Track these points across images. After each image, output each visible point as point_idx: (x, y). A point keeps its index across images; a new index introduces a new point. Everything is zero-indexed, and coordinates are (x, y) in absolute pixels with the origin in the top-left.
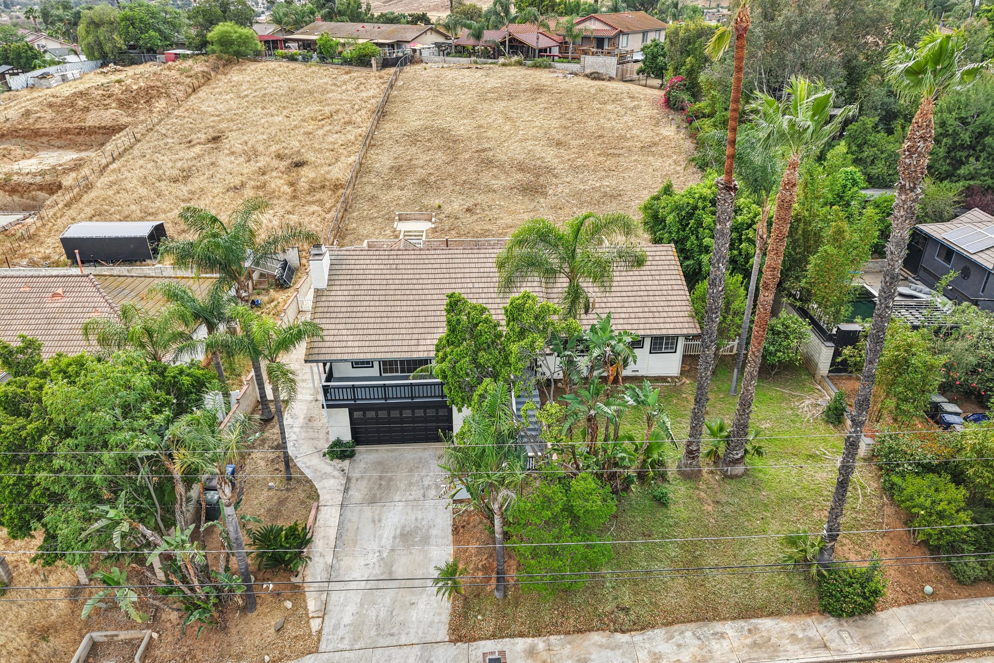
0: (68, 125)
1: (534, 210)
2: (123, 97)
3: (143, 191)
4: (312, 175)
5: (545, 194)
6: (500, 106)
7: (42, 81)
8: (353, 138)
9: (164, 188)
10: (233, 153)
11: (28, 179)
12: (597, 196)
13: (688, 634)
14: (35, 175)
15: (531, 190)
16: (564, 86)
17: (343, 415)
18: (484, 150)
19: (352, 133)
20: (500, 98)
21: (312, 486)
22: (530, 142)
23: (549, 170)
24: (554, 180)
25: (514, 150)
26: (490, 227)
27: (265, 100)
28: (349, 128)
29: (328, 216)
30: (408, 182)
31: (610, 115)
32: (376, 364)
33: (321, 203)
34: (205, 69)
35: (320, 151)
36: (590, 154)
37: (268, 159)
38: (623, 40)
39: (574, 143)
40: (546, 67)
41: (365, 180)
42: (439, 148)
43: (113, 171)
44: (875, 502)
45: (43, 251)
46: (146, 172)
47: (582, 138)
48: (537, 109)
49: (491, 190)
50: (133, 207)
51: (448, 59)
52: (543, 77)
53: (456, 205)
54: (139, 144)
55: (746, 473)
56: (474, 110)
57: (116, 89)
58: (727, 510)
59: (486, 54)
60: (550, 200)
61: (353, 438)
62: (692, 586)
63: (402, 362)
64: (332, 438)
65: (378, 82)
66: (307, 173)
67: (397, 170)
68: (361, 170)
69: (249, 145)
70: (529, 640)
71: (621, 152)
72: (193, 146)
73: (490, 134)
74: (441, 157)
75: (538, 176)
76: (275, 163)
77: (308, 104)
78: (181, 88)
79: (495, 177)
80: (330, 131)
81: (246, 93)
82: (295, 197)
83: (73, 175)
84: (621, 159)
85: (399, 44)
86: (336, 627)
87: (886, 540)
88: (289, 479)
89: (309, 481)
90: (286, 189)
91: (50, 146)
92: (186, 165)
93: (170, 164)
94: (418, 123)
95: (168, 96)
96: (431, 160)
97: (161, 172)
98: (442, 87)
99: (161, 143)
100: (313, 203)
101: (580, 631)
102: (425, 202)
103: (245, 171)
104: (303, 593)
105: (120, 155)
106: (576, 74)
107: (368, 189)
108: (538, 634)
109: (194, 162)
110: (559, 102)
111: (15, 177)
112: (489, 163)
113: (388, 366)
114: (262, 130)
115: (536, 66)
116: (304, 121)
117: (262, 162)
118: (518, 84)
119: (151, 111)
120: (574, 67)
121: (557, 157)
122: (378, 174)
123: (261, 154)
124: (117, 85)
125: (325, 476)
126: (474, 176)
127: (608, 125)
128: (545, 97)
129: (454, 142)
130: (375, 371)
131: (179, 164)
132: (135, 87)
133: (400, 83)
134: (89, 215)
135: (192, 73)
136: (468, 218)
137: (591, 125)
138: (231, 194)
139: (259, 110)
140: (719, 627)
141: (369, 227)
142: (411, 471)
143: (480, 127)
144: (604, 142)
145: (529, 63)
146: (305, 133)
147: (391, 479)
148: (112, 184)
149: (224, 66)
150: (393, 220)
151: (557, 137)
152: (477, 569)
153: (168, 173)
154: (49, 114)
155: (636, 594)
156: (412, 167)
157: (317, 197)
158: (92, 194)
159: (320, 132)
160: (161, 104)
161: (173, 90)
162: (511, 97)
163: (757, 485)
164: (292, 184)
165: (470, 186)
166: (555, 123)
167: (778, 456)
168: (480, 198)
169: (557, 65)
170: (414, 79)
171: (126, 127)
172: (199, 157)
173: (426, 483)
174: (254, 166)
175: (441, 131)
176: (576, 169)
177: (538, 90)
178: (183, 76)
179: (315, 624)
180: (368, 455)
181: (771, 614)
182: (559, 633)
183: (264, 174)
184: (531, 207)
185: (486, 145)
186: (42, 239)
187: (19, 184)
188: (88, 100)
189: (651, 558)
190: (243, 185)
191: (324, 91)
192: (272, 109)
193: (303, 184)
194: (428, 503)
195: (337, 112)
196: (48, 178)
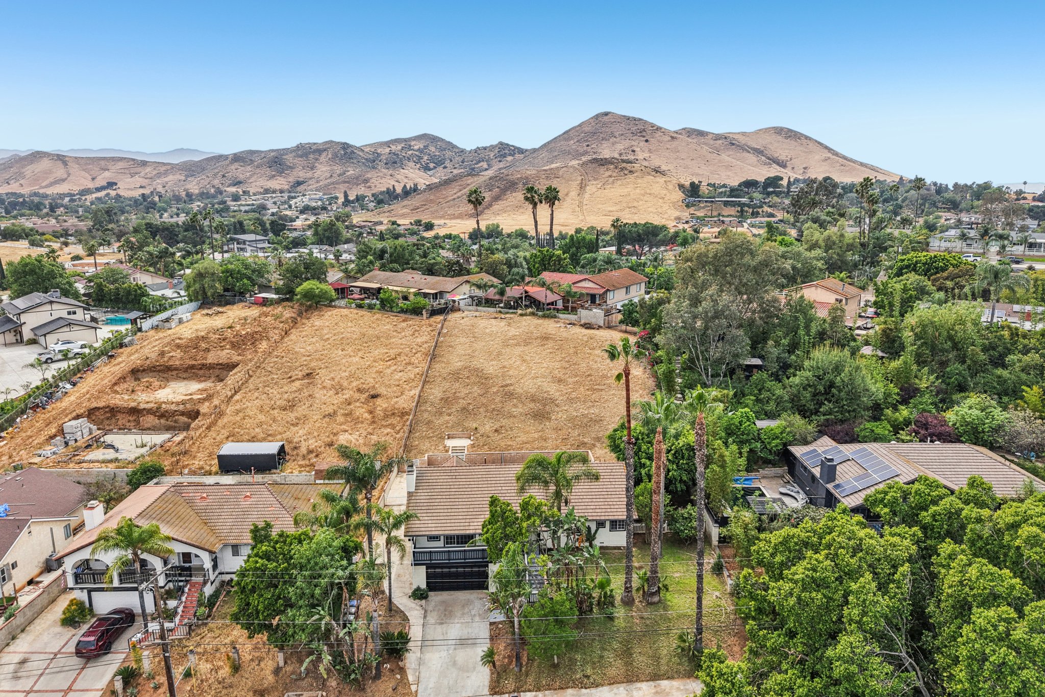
0: (194, 362)
1: (542, 430)
2: (234, 340)
3: (262, 417)
4: (385, 406)
5: (549, 419)
6: (518, 350)
7: (166, 324)
8: (412, 376)
9: (277, 415)
10: (324, 387)
11: (173, 407)
12: (585, 420)
13: (622, 689)
14: (178, 404)
15: (540, 416)
16: (565, 335)
17: (422, 570)
18: (507, 386)
19: (412, 372)
20: (518, 344)
21: (405, 615)
22: (540, 380)
23: (553, 401)
24: (557, 409)
25: (528, 386)
26: (511, 443)
27: (343, 343)
28: (409, 368)
29: (398, 436)
30: (454, 410)
31: (596, 359)
32: (442, 538)
33: (393, 426)
34: (293, 315)
35: (389, 386)
36: (582, 389)
37: (351, 392)
38: (610, 295)
39: (570, 380)
40: (552, 317)
41: (423, 408)
42: (474, 383)
43: (237, 401)
44: (732, 617)
45: (197, 463)
46: (261, 403)
47: (576, 376)
48: (544, 353)
49: (513, 416)
50: (257, 430)
51: (479, 308)
52: (549, 326)
53: (488, 427)
54: (252, 379)
55: (660, 601)
56: (499, 354)
57: (229, 334)
58: (648, 622)
59: (508, 306)
60: (553, 424)
61: (427, 586)
62: (626, 664)
63: (458, 536)
64: (415, 587)
65: (429, 329)
66: (381, 403)
67: (446, 400)
68: (420, 401)
69: (336, 380)
70: (534, 693)
71: (603, 387)
72: (293, 381)
73: (511, 373)
74: (476, 390)
75: (545, 405)
76: (357, 395)
77: (377, 347)
78: (277, 332)
79: (515, 406)
80: (395, 370)
81: (327, 336)
82: (374, 422)
83: (207, 404)
84: (603, 393)
85: (441, 294)
86: (426, 689)
87: (736, 638)
88: (390, 610)
89: (402, 612)
90: (366, 415)
91: (178, 378)
92: (291, 398)
93: (278, 396)
94: (459, 364)
95: (268, 339)
96: (470, 393)
97: (273, 402)
98: (476, 335)
99: (269, 378)
100: (386, 426)
101: (562, 688)
102: (466, 425)
103: (335, 402)
104: (405, 672)
105: (240, 389)
106: (574, 324)
107: (426, 415)
108: (539, 690)
109: (297, 394)
110: (560, 348)
111: (164, 406)
112: (510, 395)
113: (449, 539)
114: (344, 368)
115: (544, 316)
116: (375, 361)
117: (347, 395)
118: (532, 333)
119: (256, 351)
120: (572, 317)
121: (558, 391)
122: (432, 404)
123: (346, 389)
124: (229, 330)
125: (411, 609)
126: (500, 405)
127: (595, 366)
128: (550, 344)
129: (486, 379)
130: (441, 543)
131: (286, 396)
132: (244, 333)
133: (445, 331)
134: (225, 436)
135: (284, 319)
136: (496, 437)
137: (583, 366)
138: (327, 419)
139: (340, 352)
140: (639, 685)
141: (427, 444)
142: (463, 606)
143: (504, 367)
144: (591, 380)
145: (540, 313)
146: (377, 372)
147: (451, 611)
148: (238, 412)
149: (306, 311)
150: (444, 439)
151: (558, 375)
152: (504, 657)
153: (278, 403)
154: (178, 354)
155: (594, 669)
156: (456, 398)
157: (389, 422)
158: (225, 420)
159: (389, 371)
160: (264, 345)
161: (271, 334)
162: (526, 343)
163: (666, 608)
164: (371, 412)
165: (496, 413)
166: (557, 365)
167: (680, 592)
168: (504, 422)
169: (561, 315)
170: (454, 327)
171: (238, 365)
172: (299, 390)
173: (473, 613)
174: (342, 397)
175: (476, 370)
176: (571, 401)
177: (546, 338)
178: (277, 322)
179: (413, 688)
180: (436, 597)
181: (668, 678)
182: (550, 689)
183: (349, 404)
184: (540, 428)
185: (509, 382)
186: (193, 454)
187: (166, 411)
188: (208, 343)
189: (603, 649)
190: (335, 412)
191: (388, 337)
192: (350, 350)
193: (379, 412)
194: (474, 624)
195: (399, 355)
196: (188, 406)
